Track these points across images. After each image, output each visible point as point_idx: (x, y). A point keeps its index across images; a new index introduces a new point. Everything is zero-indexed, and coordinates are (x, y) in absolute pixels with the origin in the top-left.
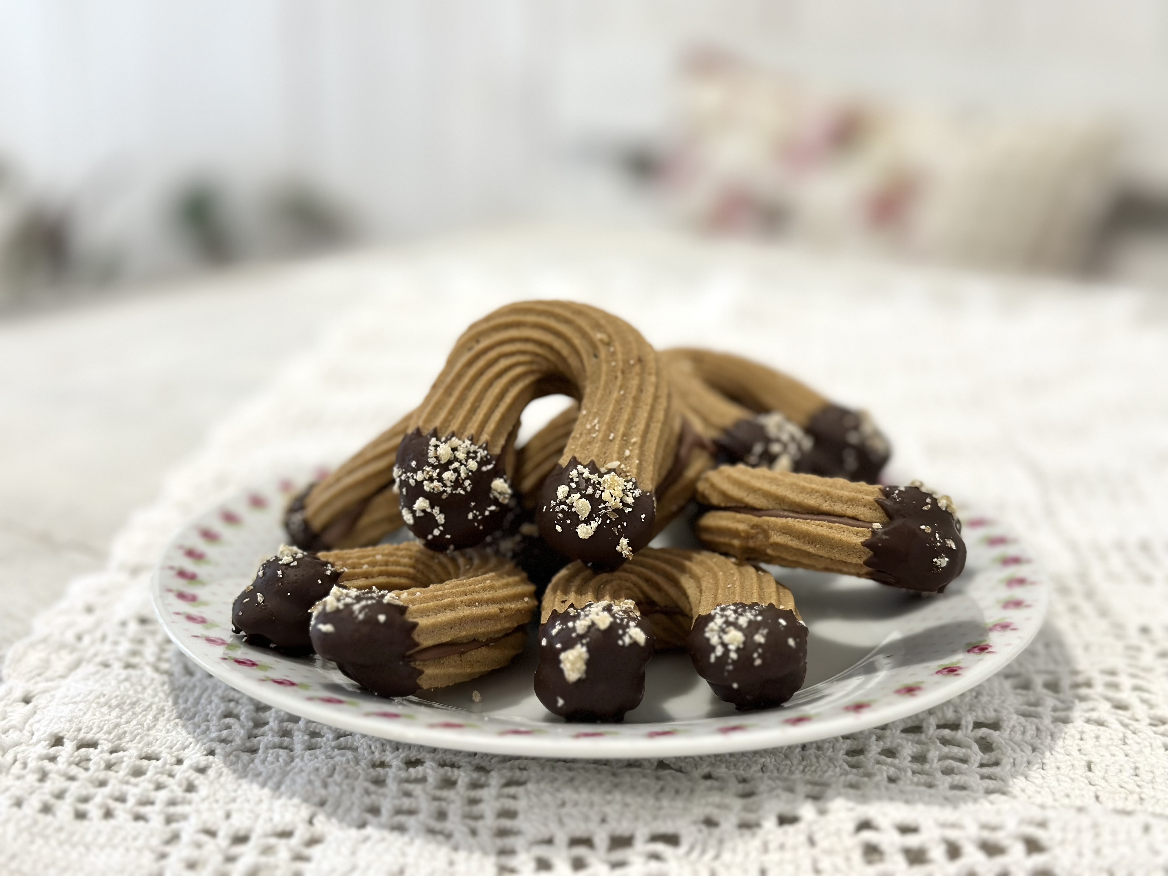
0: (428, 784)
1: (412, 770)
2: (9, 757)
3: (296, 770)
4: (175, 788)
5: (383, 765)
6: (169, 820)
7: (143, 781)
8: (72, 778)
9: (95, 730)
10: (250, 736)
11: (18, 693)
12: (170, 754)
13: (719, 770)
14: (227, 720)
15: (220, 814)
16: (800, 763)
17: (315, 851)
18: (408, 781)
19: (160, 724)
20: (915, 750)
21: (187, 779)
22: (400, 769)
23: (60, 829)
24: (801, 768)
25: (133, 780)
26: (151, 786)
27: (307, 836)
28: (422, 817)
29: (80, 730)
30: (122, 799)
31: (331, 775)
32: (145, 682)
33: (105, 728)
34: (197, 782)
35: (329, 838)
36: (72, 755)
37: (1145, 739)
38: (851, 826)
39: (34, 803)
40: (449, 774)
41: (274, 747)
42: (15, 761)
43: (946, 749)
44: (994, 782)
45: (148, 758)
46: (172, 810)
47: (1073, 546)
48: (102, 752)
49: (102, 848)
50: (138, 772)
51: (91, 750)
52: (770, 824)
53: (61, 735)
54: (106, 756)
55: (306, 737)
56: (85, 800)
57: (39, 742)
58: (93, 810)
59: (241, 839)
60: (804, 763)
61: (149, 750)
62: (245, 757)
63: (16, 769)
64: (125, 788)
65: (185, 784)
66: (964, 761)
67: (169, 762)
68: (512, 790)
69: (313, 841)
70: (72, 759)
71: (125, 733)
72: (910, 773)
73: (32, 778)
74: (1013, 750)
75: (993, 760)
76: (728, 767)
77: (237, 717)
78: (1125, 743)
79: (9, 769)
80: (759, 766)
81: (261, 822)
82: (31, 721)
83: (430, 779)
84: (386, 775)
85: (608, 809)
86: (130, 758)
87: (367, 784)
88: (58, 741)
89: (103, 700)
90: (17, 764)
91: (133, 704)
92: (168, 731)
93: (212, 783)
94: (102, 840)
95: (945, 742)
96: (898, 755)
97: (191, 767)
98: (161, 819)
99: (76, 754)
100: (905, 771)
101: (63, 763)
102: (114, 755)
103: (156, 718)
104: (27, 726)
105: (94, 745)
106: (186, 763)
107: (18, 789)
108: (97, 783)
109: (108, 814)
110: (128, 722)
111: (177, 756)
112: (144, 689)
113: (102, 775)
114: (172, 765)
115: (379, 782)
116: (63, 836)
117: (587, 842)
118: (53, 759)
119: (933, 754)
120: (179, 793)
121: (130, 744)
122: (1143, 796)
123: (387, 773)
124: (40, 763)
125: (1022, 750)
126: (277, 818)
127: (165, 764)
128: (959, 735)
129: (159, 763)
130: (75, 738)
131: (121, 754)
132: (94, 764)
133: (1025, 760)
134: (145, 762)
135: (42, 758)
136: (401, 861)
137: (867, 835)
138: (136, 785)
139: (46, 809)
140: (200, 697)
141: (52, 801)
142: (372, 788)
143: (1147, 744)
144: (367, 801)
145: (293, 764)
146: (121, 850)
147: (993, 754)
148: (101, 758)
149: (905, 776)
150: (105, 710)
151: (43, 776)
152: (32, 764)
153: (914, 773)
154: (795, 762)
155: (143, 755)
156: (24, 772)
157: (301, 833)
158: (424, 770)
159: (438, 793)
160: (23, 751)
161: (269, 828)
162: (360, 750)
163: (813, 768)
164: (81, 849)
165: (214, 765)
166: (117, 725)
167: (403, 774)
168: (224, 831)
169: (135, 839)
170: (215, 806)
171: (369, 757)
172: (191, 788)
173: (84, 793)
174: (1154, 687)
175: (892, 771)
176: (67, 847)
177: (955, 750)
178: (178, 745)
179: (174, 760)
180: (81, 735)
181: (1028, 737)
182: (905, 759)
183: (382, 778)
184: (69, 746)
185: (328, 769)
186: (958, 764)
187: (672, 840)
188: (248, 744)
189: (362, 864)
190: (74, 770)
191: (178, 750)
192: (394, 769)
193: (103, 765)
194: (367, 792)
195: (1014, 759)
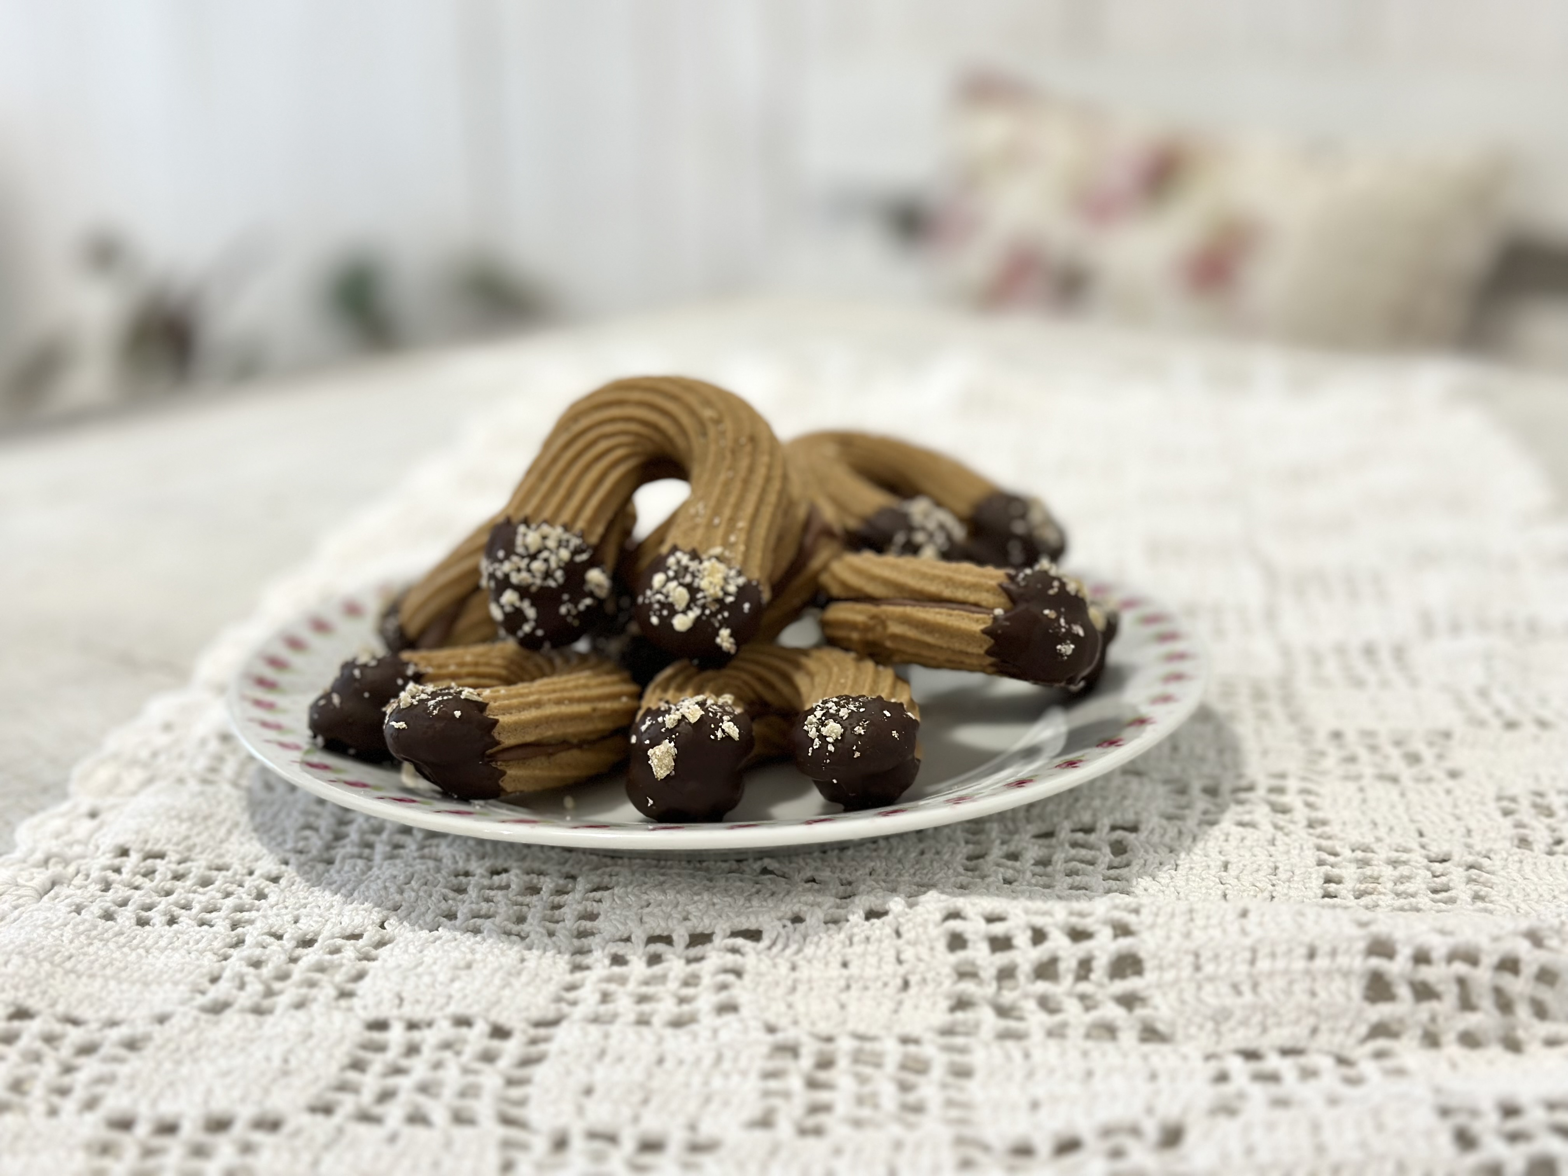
0: (510, 889)
1: (496, 878)
2: (71, 869)
3: (372, 879)
4: (244, 896)
5: (467, 874)
6: (234, 926)
7: (212, 890)
8: (137, 888)
9: (163, 841)
10: (328, 847)
11: (84, 808)
12: (242, 865)
13: (822, 874)
14: (308, 833)
15: (289, 918)
16: (913, 866)
17: (383, 952)
18: (491, 888)
19: (234, 838)
20: (1041, 854)
21: (257, 888)
22: (483, 876)
23: (121, 933)
24: (912, 871)
25: (201, 890)
26: (219, 895)
27: (377, 938)
28: (498, 920)
29: (146, 842)
30: (187, 907)
31: (408, 883)
32: (221, 797)
33: (175, 840)
34: (266, 891)
35: (399, 939)
36: (137, 866)
37: (1295, 841)
38: (938, 916)
39: (96, 909)
40: (535, 881)
41: (352, 856)
42: (78, 873)
43: (1073, 852)
44: (1118, 882)
45: (219, 869)
46: (239, 915)
47: (1286, 652)
48: (170, 862)
49: (163, 950)
50: (206, 882)
51: (158, 861)
52: (856, 917)
53: (127, 846)
54: (174, 866)
55: (388, 849)
56: (149, 908)
57: (104, 854)
58: (157, 917)
59: (307, 943)
60: (917, 867)
61: (219, 862)
62: (321, 867)
63: (79, 880)
64: (191, 896)
65: (254, 892)
66: (1092, 863)
67: (239, 872)
68: (598, 895)
69: (381, 944)
70: (137, 870)
71: (195, 845)
72: (1028, 875)
73: (94, 888)
74: (1146, 851)
75: (1125, 862)
76: (833, 872)
77: (316, 829)
78: (1274, 845)
79: (71, 880)
80: (867, 871)
81: (329, 925)
82: (96, 836)
83: (513, 886)
84: (468, 884)
85: (691, 908)
86: (198, 868)
87: (446, 891)
88: (124, 852)
89: (173, 813)
90: (79, 876)
91: (206, 818)
92: (242, 844)
93: (282, 891)
94: (163, 943)
95: (1074, 845)
96: (1020, 858)
97: (262, 876)
98: (227, 923)
99: (142, 865)
100: (1024, 872)
101: (128, 873)
102: (183, 866)
103: (230, 832)
104: (93, 841)
105: (161, 856)
106: (257, 873)
107: (79, 897)
108: (163, 893)
109: (172, 921)
110: (199, 834)
111: (249, 868)
112: (219, 803)
113: (168, 885)
114: (243, 875)
115: (461, 890)
116: (122, 940)
117: (668, 940)
118: (118, 870)
119: (1059, 857)
120: (247, 900)
121: (200, 856)
122: (1274, 894)
123: (470, 881)
124: (103, 873)
125: (1156, 852)
126: (346, 920)
127: (235, 874)
128: (1092, 838)
129: (229, 873)
130: (141, 850)
131: (189, 864)
132: (160, 874)
133: (1157, 861)
134: (215, 873)
135: (105, 868)
136: (469, 957)
137: (955, 925)
138: (204, 894)
139: (108, 916)
140: (279, 811)
141: (114, 908)
142: (451, 894)
143: (1297, 845)
144: (444, 906)
145: (370, 873)
146: (183, 952)
147: (1125, 856)
148: (168, 869)
149: (1023, 878)
150: (175, 823)
151: (107, 887)
152: (95, 874)
153: (1034, 875)
154: (907, 865)
155: (214, 867)
156: (86, 883)
157: (371, 934)
158: (509, 878)
159: (520, 899)
160: (86, 864)
161: (337, 930)
162: (445, 860)
163: (925, 871)
164: (141, 951)
165: (286, 874)
166: (187, 838)
167: (486, 882)
168: (291, 933)
169: (197, 942)
170: (284, 911)
171: (452, 867)
172: (261, 896)
173: (148, 901)
174: (1322, 791)
175: (1010, 874)
176: (126, 950)
177: (1083, 852)
178: (251, 857)
179: (245, 871)
180: (148, 847)
181: (1167, 839)
182: (1027, 861)
183: (464, 887)
184: (134, 857)
185: (406, 877)
186: (1083, 866)
187: (754, 935)
188: (326, 856)
189: (428, 960)
190: (139, 880)
191: (251, 861)
192: (476, 878)
193: (169, 876)
194: (445, 899)
195: (1146, 861)
